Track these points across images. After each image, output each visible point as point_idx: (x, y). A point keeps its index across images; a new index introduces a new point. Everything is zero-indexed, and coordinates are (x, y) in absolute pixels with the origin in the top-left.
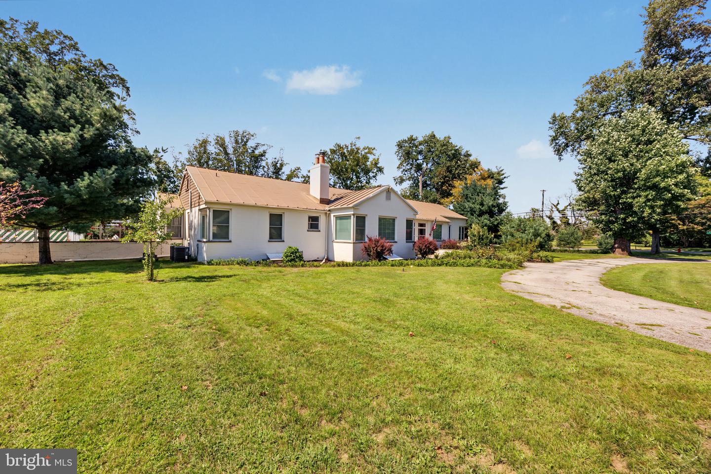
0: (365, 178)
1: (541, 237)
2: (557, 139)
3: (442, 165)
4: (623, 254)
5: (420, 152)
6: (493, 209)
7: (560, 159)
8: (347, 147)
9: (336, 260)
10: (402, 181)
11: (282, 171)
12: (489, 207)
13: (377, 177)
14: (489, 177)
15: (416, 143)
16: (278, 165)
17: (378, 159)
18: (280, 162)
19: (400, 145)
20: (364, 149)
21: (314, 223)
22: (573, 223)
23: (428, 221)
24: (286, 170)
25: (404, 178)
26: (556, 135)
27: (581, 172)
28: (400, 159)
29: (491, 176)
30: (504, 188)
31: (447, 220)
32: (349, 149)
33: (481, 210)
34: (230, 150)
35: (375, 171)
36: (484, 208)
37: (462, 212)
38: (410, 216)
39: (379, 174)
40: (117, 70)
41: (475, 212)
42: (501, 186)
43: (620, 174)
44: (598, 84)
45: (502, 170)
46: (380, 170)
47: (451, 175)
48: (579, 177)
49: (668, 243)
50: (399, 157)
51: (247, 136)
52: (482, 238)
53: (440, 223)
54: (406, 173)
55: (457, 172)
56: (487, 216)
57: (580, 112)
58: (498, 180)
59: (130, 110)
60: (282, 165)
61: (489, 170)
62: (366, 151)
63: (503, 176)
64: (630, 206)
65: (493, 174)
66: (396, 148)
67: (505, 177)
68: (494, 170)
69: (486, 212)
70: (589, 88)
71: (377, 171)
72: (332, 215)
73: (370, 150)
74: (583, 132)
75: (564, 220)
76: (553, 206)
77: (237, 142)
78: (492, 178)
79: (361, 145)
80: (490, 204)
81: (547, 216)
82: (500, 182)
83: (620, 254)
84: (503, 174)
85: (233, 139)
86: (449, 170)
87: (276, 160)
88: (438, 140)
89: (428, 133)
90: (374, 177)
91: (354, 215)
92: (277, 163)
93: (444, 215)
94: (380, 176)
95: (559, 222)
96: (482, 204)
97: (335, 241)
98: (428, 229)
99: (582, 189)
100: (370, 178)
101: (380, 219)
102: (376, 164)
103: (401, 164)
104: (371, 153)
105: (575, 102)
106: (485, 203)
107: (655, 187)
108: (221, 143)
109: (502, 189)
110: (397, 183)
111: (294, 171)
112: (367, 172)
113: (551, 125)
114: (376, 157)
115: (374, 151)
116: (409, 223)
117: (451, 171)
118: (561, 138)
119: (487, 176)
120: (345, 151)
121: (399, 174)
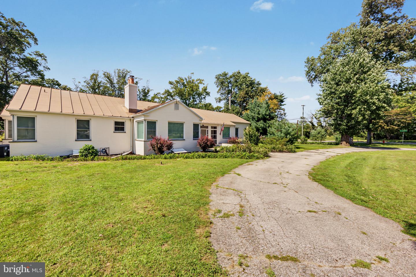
0: (198, 99)
1: (290, 135)
2: (310, 73)
3: (243, 90)
4: (346, 145)
5: (230, 82)
6: (266, 116)
7: (312, 86)
8: (186, 79)
9: (137, 154)
10: (220, 100)
11: (149, 94)
12: (263, 115)
13: (206, 99)
14: (275, 98)
15: (228, 76)
16: (146, 91)
17: (206, 87)
18: (147, 89)
19: (218, 78)
20: (197, 80)
21: (119, 127)
22: (325, 125)
23: (218, 125)
24: (151, 94)
25: (221, 98)
26: (309, 70)
27: (321, 93)
28: (218, 87)
29: (276, 97)
30: (284, 105)
31: (234, 124)
32: (188, 81)
33: (258, 117)
34: (115, 81)
35: (205, 94)
36: (260, 116)
37: (248, 119)
38: (197, 121)
39: (207, 96)
40: (25, 26)
41: (255, 118)
42: (282, 104)
43: (344, 94)
44: (336, 38)
45: (283, 94)
46: (208, 94)
47: (248, 96)
48: (319, 97)
49: (379, 137)
50: (217, 86)
51: (126, 73)
52: (251, 136)
53: (228, 126)
54: (223, 95)
55: (252, 94)
56: (262, 121)
57: (324, 56)
58: (280, 100)
59: (43, 54)
60: (148, 91)
61: (275, 94)
62: (198, 82)
63: (284, 98)
64: (351, 114)
65: (277, 96)
66: (215, 80)
67: (285, 98)
68: (278, 94)
69: (262, 119)
70: (329, 40)
71: (206, 94)
72: (135, 121)
73: (201, 81)
74: (325, 68)
75: (319, 124)
76: (313, 116)
77: (119, 76)
78: (277, 99)
79: (195, 78)
80: (264, 113)
81: (309, 122)
82: (282, 101)
83: (345, 145)
84: (284, 96)
85: (117, 74)
86: (247, 93)
87: (145, 88)
88: (241, 75)
89: (236, 71)
90: (204, 98)
91: (145, 120)
92: (145, 90)
93: (233, 121)
94: (207, 98)
95: (316, 125)
96: (259, 114)
97: (137, 139)
98: (218, 130)
99: (322, 103)
100: (202, 99)
101: (170, 123)
102: (205, 90)
103: (220, 90)
104: (201, 83)
105: (320, 49)
106: (260, 113)
107: (366, 102)
108: (108, 77)
109: (283, 105)
110: (217, 102)
111: (157, 95)
112: (199, 95)
113: (306, 64)
114: (205, 85)
115: (203, 82)
116: (196, 126)
117: (248, 93)
118: (312, 72)
119: (273, 97)
120: (185, 81)
121: (218, 96)
